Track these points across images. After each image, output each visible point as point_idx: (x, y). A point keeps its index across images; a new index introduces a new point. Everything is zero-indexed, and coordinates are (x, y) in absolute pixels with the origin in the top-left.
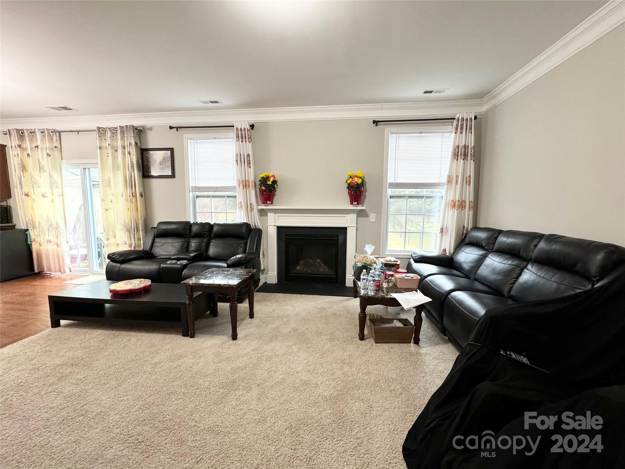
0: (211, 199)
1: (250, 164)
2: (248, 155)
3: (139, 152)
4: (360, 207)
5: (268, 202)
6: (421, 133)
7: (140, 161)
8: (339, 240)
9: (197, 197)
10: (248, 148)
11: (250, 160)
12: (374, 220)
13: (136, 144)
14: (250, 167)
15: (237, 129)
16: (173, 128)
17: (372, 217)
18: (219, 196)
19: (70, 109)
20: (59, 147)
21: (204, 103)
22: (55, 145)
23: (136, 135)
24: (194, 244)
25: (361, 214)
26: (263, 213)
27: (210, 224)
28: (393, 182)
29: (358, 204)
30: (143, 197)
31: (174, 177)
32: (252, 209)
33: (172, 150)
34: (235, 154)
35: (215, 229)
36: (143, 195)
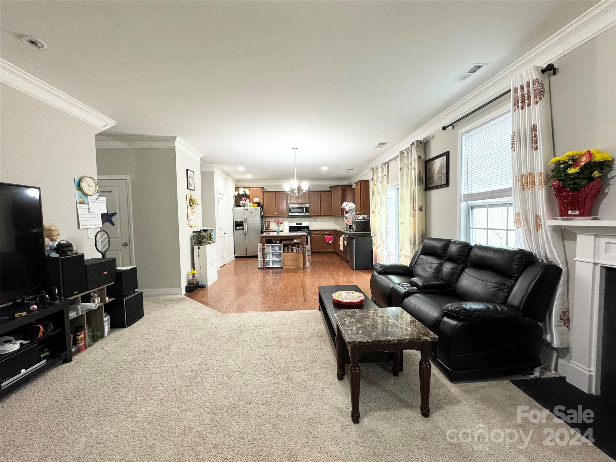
0: (488, 209)
1: (536, 142)
2: (534, 128)
3: (423, 165)
5: (570, 212)
7: (423, 174)
9: (472, 207)
10: (533, 114)
11: (536, 136)
13: (419, 157)
14: (536, 149)
15: (515, 92)
16: (447, 127)
18: (499, 204)
19: (384, 144)
20: (387, 175)
21: (465, 77)
22: (385, 174)
23: (420, 149)
26: (566, 234)
27: (469, 245)
30: (423, 211)
31: (448, 185)
32: (538, 226)
33: (447, 154)
34: (511, 134)
35: (474, 252)
36: (424, 208)
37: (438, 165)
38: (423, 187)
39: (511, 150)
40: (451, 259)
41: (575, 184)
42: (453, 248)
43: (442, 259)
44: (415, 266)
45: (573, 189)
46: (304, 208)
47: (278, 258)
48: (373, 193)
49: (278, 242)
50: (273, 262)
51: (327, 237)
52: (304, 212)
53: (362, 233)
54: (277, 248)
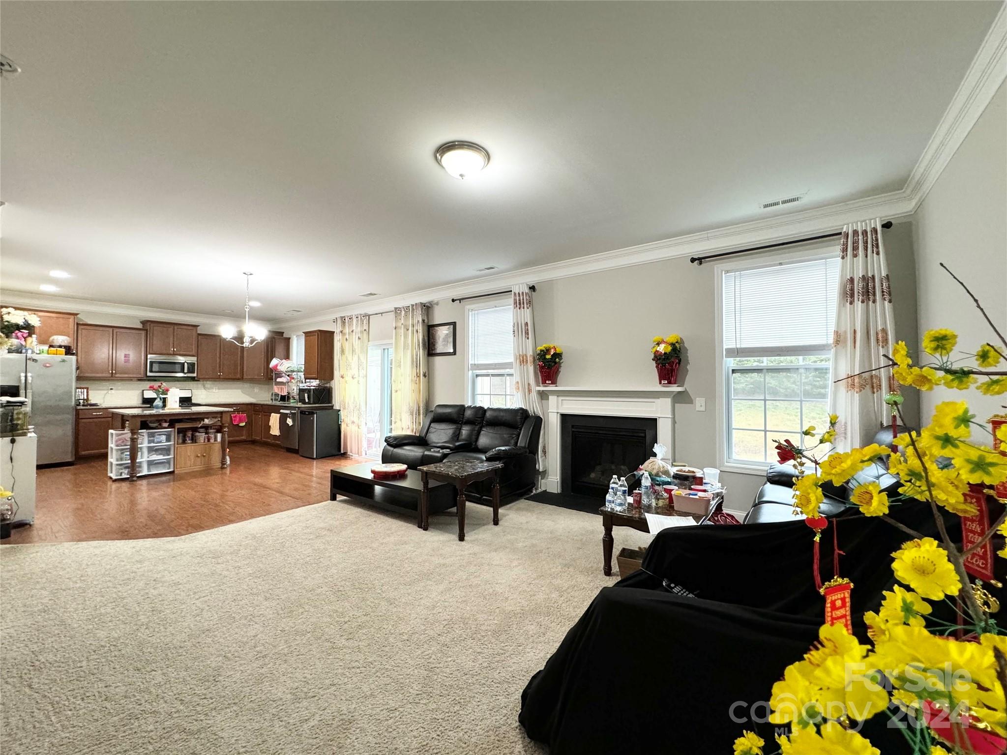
0: (491, 378)
1: (528, 334)
2: (526, 324)
3: (426, 328)
4: (675, 388)
5: (547, 382)
6: (781, 264)
7: (426, 338)
8: (647, 438)
9: (477, 376)
10: (526, 314)
11: (528, 330)
12: (703, 409)
13: (423, 321)
14: (528, 338)
15: (515, 294)
16: (456, 300)
17: (700, 403)
18: (499, 375)
19: (375, 294)
20: (367, 330)
21: (480, 270)
22: (365, 328)
23: (424, 312)
24: (465, 431)
25: (681, 398)
26: (543, 396)
27: (483, 408)
28: (734, 346)
29: (670, 383)
30: (427, 377)
31: (455, 354)
32: (530, 391)
33: (454, 324)
34: (512, 324)
35: (488, 414)
36: (427, 374)
37: (443, 333)
38: (426, 352)
39: (512, 336)
40: (469, 422)
41: (549, 365)
42: (468, 413)
43: (458, 423)
44: (428, 434)
45: (548, 367)
46: (186, 364)
47: (164, 455)
48: (343, 351)
49: (166, 425)
50: (151, 463)
51: (235, 417)
52: (186, 371)
53: (319, 405)
54: (164, 438)
